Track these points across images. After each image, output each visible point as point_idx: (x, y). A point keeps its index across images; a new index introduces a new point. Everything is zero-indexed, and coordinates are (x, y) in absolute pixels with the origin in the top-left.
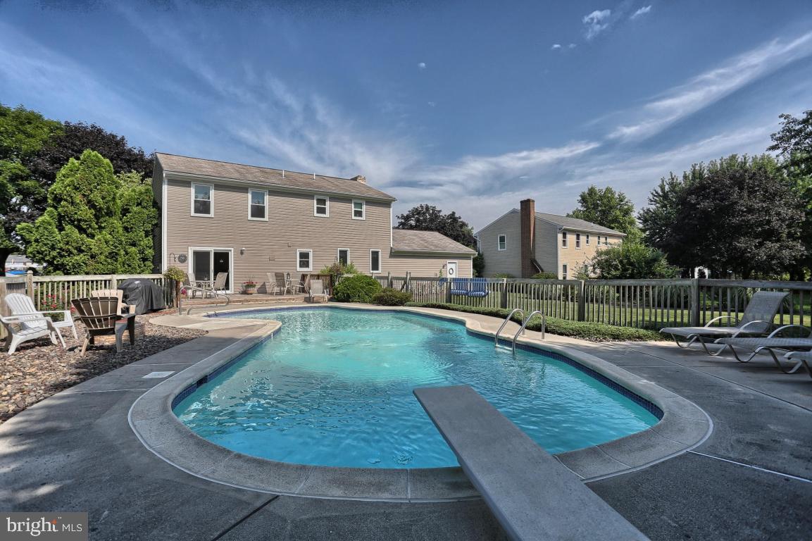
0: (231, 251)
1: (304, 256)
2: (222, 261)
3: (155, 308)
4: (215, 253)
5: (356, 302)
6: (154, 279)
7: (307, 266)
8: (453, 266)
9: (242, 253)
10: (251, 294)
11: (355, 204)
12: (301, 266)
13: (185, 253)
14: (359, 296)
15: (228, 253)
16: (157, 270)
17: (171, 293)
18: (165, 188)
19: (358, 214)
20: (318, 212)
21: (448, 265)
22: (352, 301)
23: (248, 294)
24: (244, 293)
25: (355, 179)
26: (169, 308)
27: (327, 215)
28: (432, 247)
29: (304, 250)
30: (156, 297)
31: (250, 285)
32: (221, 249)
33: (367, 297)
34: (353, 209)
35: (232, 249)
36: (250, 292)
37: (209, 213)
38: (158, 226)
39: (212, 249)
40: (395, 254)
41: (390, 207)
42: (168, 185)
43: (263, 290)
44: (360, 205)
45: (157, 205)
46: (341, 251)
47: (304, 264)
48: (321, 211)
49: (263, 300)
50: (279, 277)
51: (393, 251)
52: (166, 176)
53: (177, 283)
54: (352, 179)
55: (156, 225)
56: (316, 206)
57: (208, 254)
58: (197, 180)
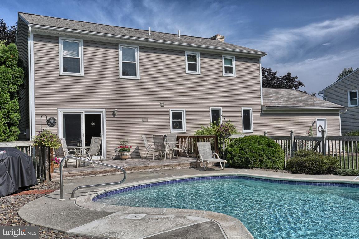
0: (102, 112)
1: (177, 116)
2: (93, 124)
3: (26, 184)
4: (85, 115)
5: (257, 168)
6: (22, 147)
7: (181, 127)
8: (321, 123)
9: (114, 114)
10: (126, 159)
11: (225, 59)
12: (174, 128)
13: (54, 116)
14: (260, 160)
15: (100, 115)
16: (24, 137)
17: (43, 163)
18: (31, 44)
19: (229, 70)
20: (189, 69)
21: (318, 122)
22: (252, 168)
23: (122, 160)
24: (118, 158)
25: (214, 38)
26: (41, 182)
27: (199, 72)
28: (299, 103)
29: (177, 110)
30: (27, 171)
31: (124, 149)
32: (93, 110)
33: (269, 161)
34: (224, 66)
35: (104, 110)
36: (124, 157)
37: (79, 72)
38: (25, 87)
39: (83, 111)
40: (267, 112)
41: (259, 63)
42: (34, 40)
43: (136, 155)
44: (230, 61)
45: (23, 64)
46: (213, 110)
47: (178, 125)
48: (193, 67)
49: (146, 168)
50: (157, 139)
51: (264, 109)
52: (32, 31)
53: (50, 150)
54: (211, 38)
55: (22, 86)
56: (187, 62)
57: (78, 116)
58: (65, 35)
